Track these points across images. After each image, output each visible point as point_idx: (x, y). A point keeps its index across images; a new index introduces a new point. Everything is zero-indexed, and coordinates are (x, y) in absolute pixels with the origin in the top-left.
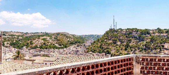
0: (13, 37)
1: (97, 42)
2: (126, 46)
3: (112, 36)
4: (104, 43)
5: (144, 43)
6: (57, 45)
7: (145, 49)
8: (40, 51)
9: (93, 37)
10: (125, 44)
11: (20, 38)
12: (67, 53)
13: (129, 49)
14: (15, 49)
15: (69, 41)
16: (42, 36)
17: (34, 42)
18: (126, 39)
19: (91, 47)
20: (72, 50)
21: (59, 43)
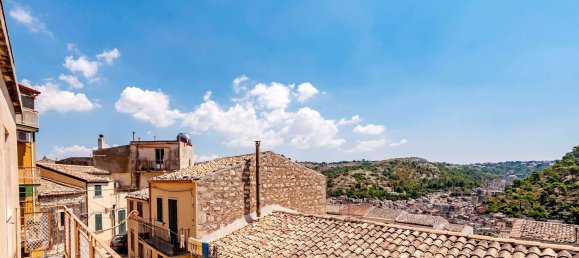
6: (389, 190)
15: (424, 180)
19: (501, 197)
20: (434, 206)
21: (395, 184)
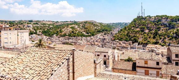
0: (45, 26)
1: (124, 30)
2: (154, 34)
3: (139, 23)
4: (132, 31)
5: (174, 31)
6: (84, 33)
7: (176, 38)
8: (69, 39)
9: (121, 25)
10: (154, 32)
11: (51, 26)
12: (94, 41)
13: (157, 37)
14: (46, 37)
15: (96, 29)
16: (71, 24)
17: (63, 31)
18: (154, 26)
19: (118, 35)
20: (99, 39)
21: (86, 31)
